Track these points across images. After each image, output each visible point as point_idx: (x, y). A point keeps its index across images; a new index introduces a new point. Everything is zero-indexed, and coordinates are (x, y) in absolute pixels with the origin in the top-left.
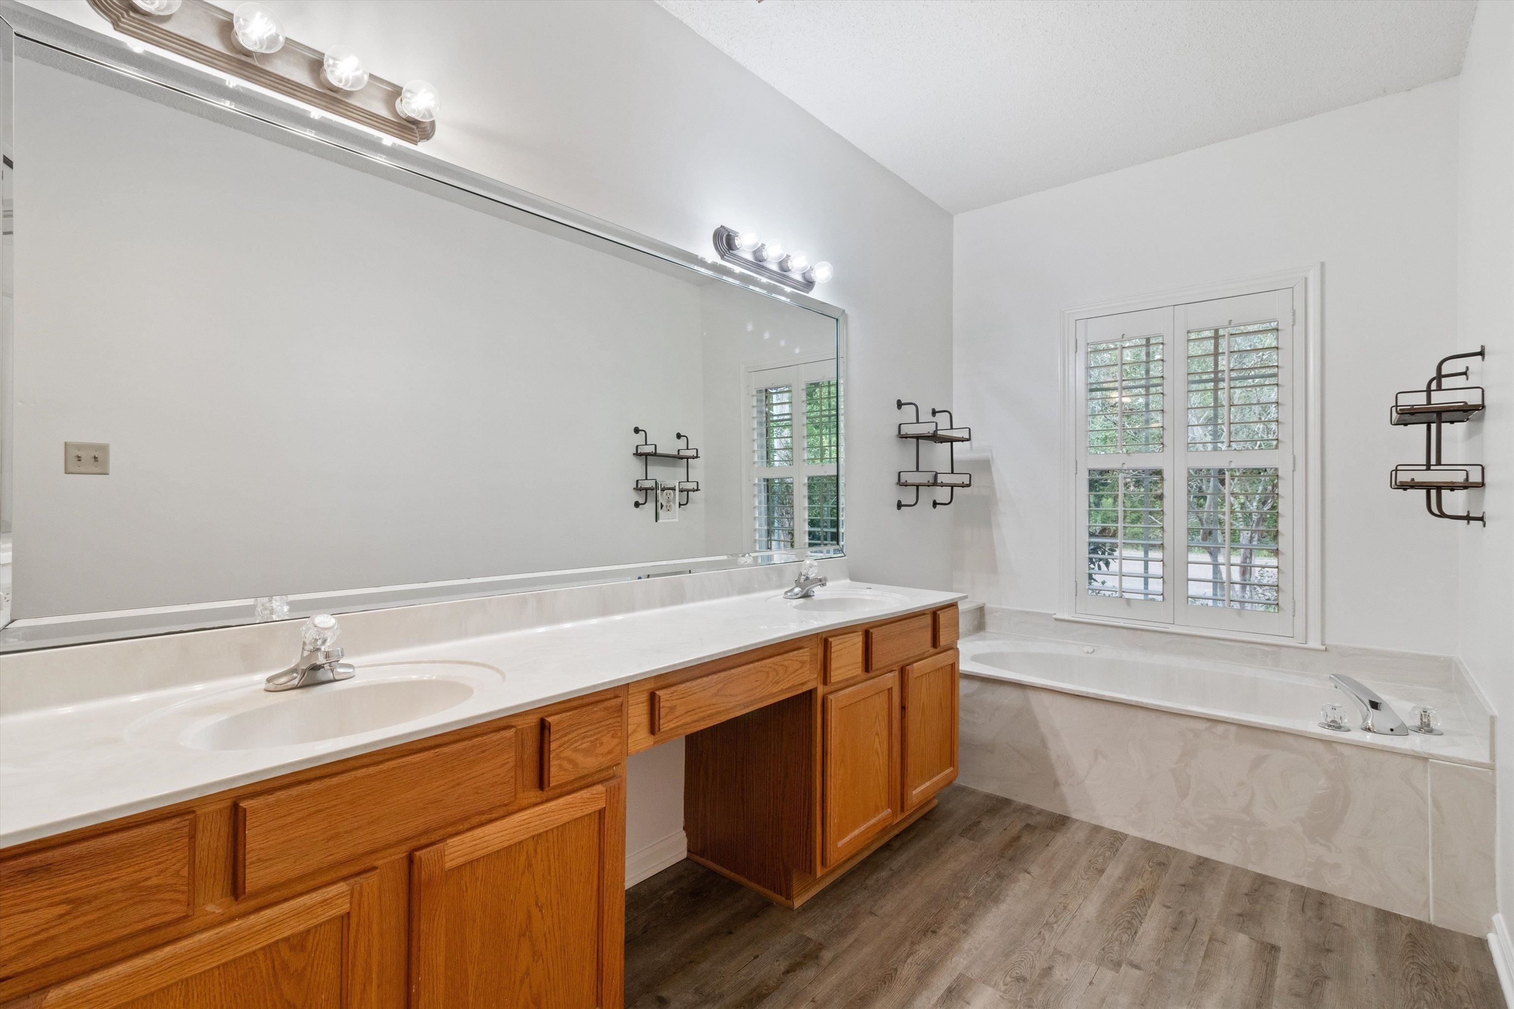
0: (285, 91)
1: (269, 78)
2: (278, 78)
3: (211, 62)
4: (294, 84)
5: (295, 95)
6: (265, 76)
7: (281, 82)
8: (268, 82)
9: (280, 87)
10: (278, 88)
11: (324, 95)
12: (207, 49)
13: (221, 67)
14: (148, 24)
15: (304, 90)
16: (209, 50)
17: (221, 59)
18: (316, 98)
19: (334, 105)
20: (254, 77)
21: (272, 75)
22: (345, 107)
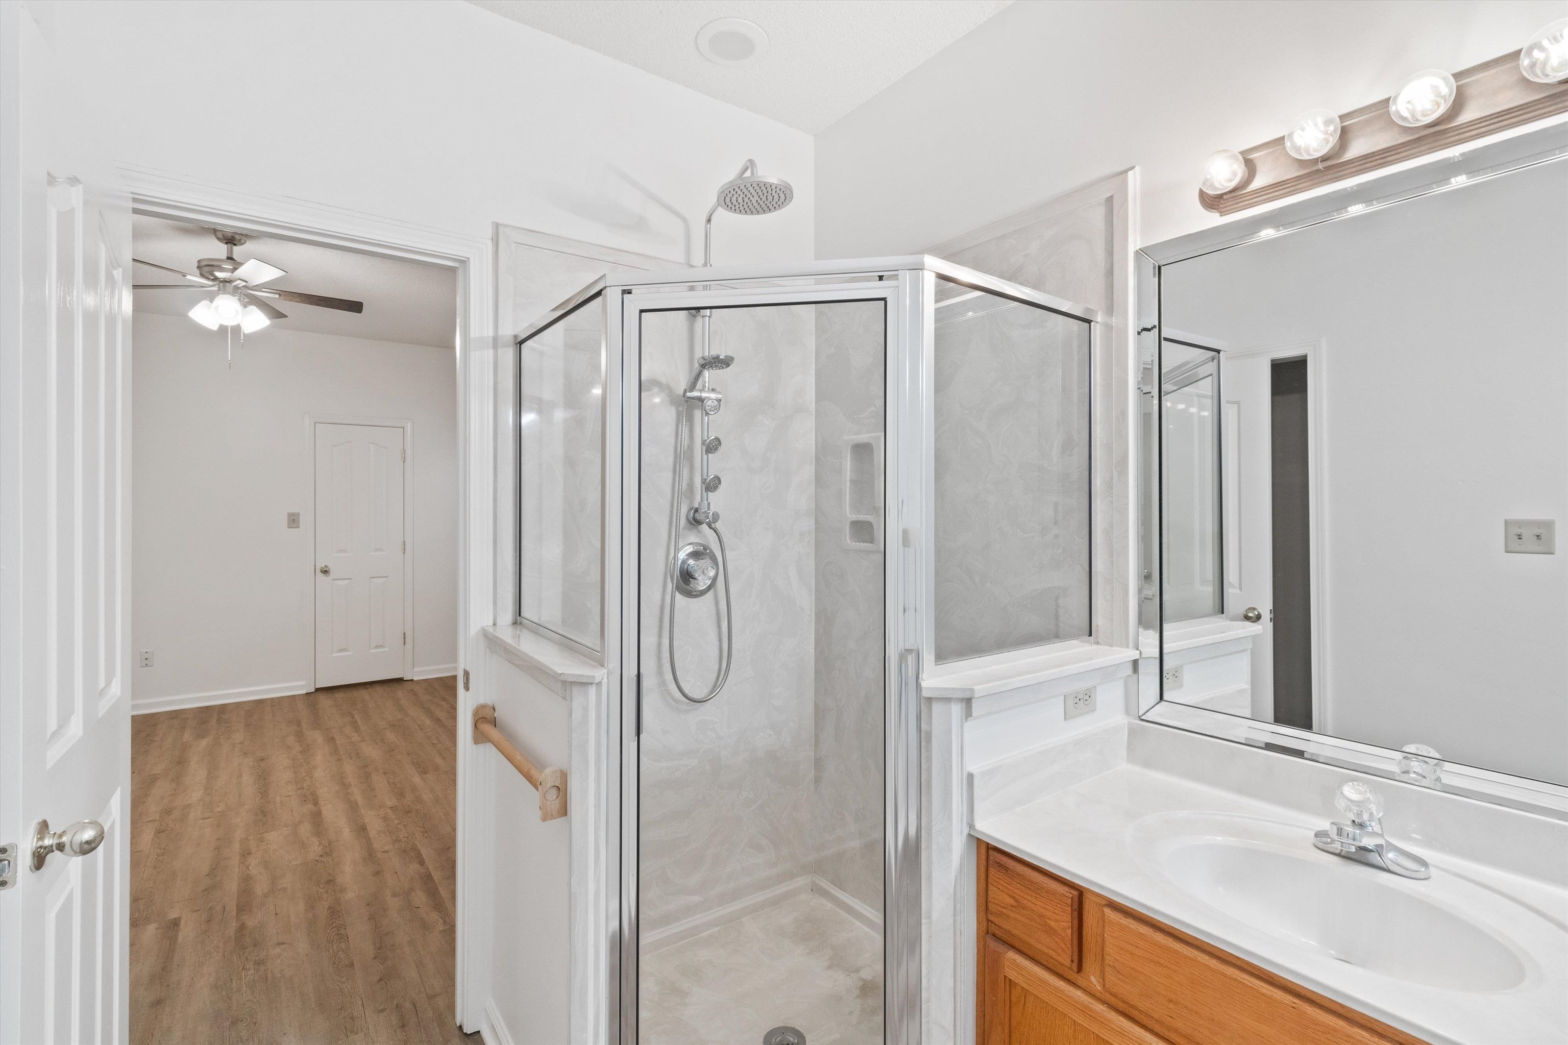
0: (1375, 166)
1: (1353, 165)
2: (1361, 159)
3: (1296, 190)
4: (1381, 152)
5: (1388, 162)
6: (1349, 166)
7: (1368, 160)
8: (1354, 170)
9: (1368, 165)
10: (1366, 169)
11: (1419, 139)
12: (1287, 182)
13: (1305, 187)
14: (1241, 195)
15: (1395, 150)
16: (1289, 181)
17: (1301, 181)
18: (1413, 148)
19: (1439, 140)
20: (1340, 174)
21: (1353, 161)
22: (1456, 133)
